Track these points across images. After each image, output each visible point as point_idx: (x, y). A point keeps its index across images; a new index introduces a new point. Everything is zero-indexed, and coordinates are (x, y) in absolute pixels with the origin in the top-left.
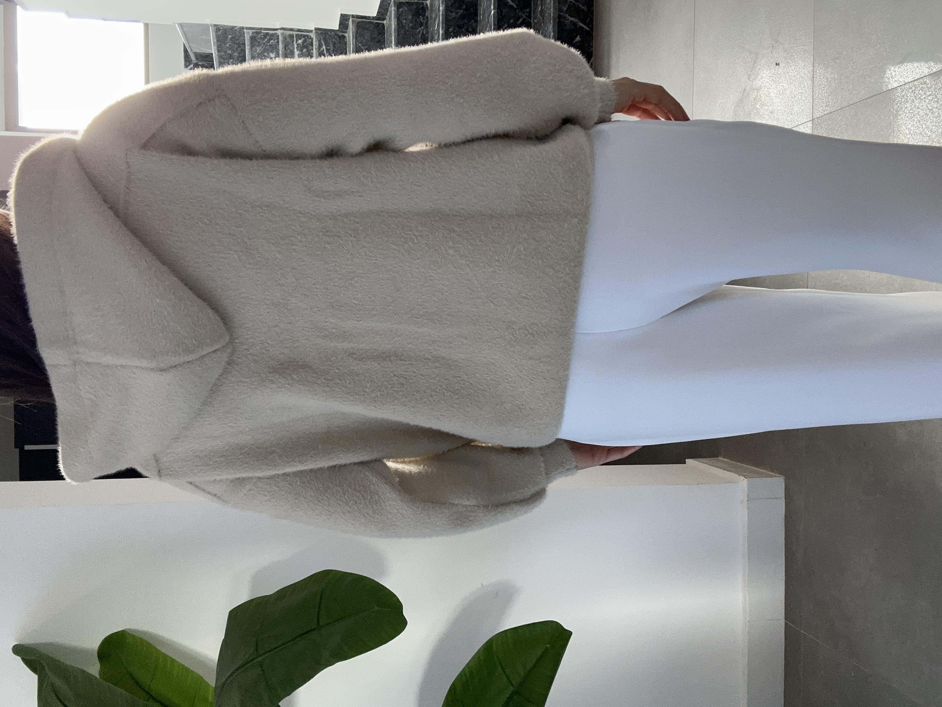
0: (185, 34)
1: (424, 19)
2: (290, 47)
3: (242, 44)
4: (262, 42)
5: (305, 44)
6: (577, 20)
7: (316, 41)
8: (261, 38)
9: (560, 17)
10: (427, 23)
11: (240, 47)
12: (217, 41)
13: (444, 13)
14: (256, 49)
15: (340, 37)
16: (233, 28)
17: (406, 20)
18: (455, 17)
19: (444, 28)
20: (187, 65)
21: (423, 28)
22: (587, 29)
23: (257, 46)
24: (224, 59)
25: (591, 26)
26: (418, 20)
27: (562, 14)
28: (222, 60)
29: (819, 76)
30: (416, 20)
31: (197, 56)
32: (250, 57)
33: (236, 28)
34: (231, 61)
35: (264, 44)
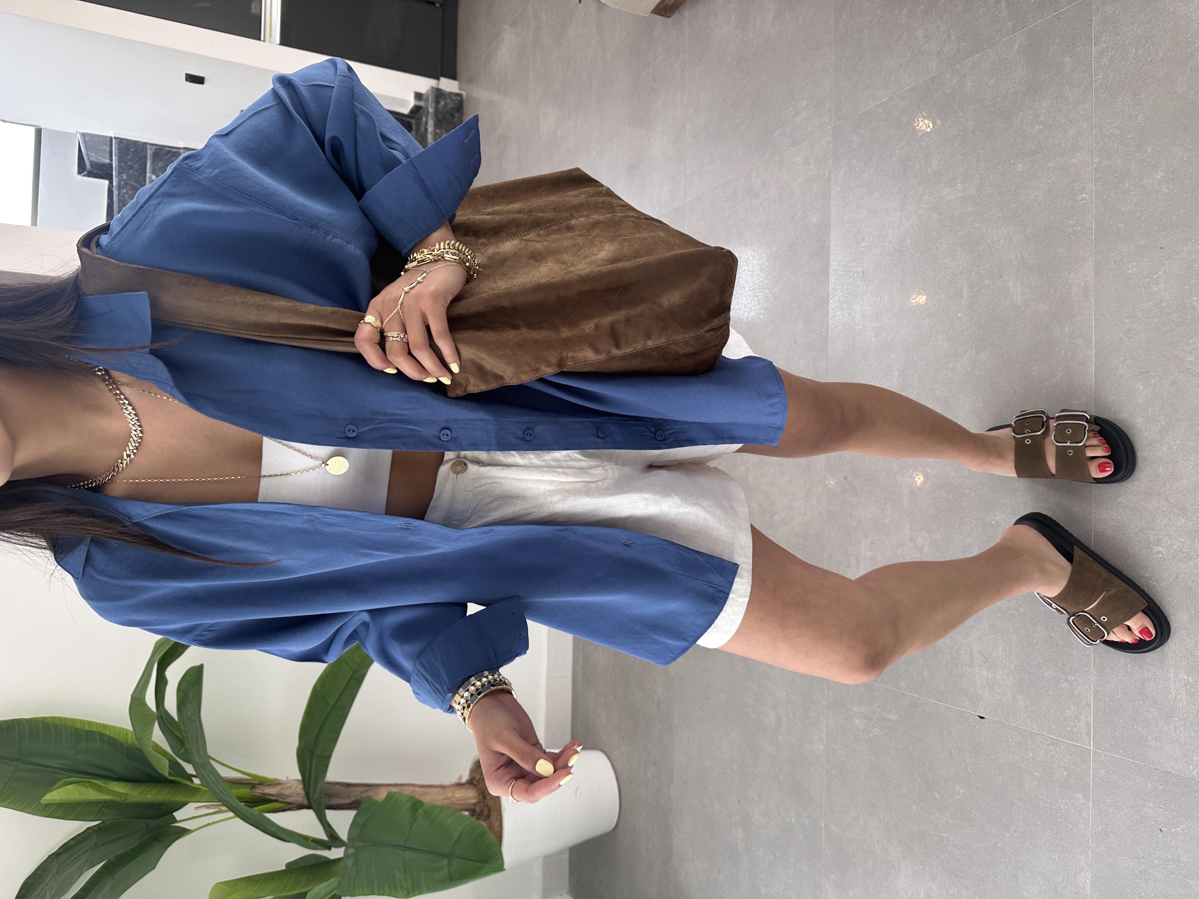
0: (85, 143)
3: (144, 158)
4: (162, 157)
8: (163, 154)
11: (141, 159)
12: (119, 153)
14: (157, 164)
16: (136, 142)
20: (81, 171)
23: (159, 161)
24: (124, 169)
28: (122, 170)
31: (93, 164)
32: (151, 170)
33: (139, 143)
34: (131, 171)
35: (166, 160)
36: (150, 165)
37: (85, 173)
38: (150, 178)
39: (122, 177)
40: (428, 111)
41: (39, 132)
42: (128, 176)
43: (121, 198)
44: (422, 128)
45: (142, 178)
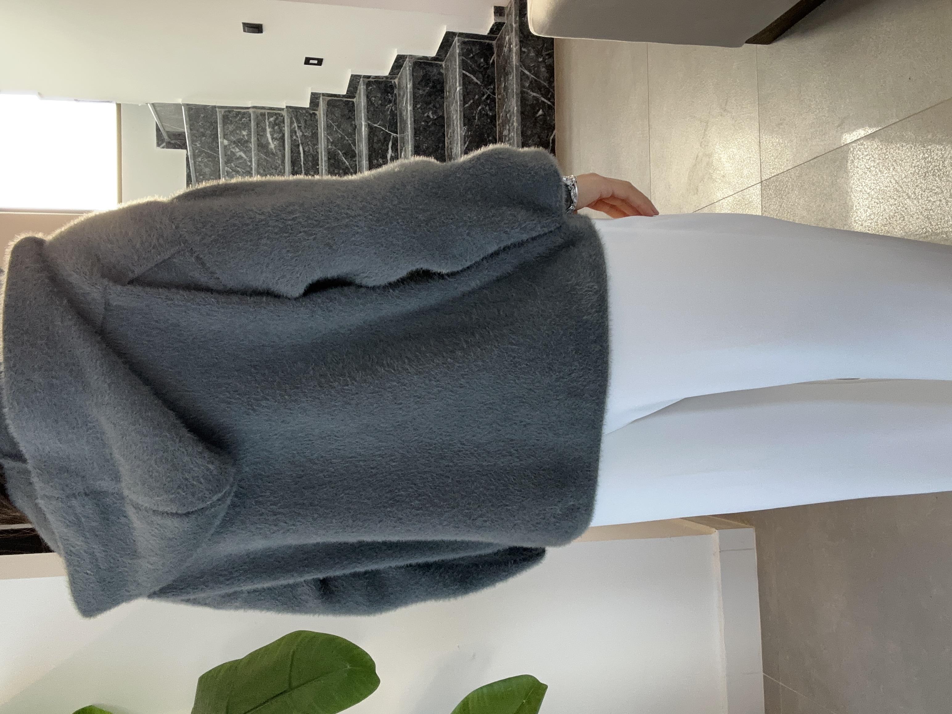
0: (157, 114)
1: (392, 97)
2: (262, 125)
3: (214, 122)
4: (233, 120)
6: (538, 95)
7: (287, 119)
8: (232, 117)
9: (522, 92)
10: (395, 100)
11: (212, 124)
12: (190, 120)
13: (412, 90)
14: (228, 128)
15: (310, 114)
16: (205, 107)
17: (375, 97)
18: (422, 95)
19: (412, 104)
20: (160, 143)
21: (391, 105)
22: (549, 103)
23: (229, 124)
24: (196, 137)
25: (553, 101)
26: (386, 97)
27: (524, 90)
28: (195, 138)
29: (766, 141)
30: (384, 98)
31: (170, 134)
32: (222, 136)
33: (208, 107)
34: (204, 138)
35: (236, 122)
36: (221, 130)
37: (164, 144)
38: (222, 143)
39: (196, 145)
40: (511, 25)
41: (119, 106)
42: (201, 143)
43: (198, 167)
44: (506, 50)
45: (215, 144)
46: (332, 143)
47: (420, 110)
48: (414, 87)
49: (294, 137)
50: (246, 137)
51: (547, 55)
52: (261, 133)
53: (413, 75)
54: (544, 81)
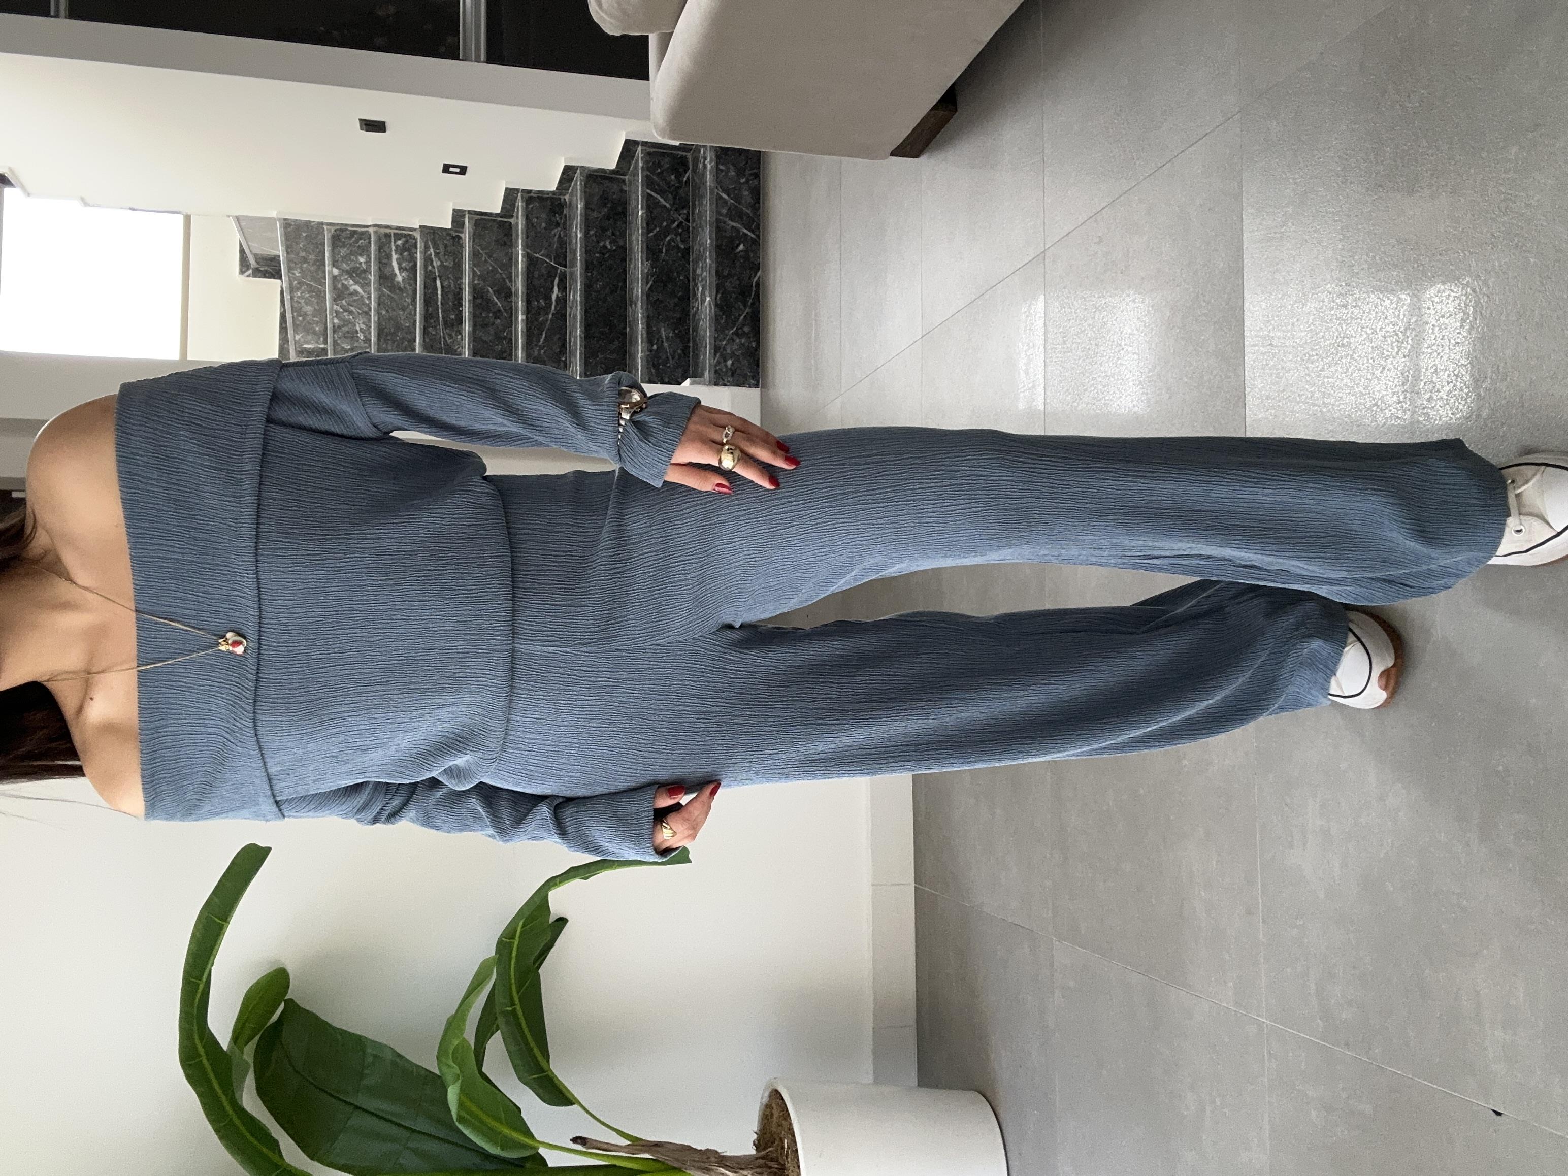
0: (242, 229)
1: (561, 218)
2: (386, 249)
3: (320, 244)
4: (347, 241)
5: (407, 246)
6: (739, 226)
7: (421, 243)
8: (345, 238)
9: (718, 221)
10: (565, 223)
11: (318, 248)
12: (287, 239)
13: (583, 211)
14: (339, 252)
15: (453, 238)
16: (308, 224)
17: (537, 218)
18: (597, 218)
19: (583, 230)
20: (244, 270)
21: (559, 229)
22: (753, 236)
23: (341, 247)
24: (296, 264)
25: (757, 233)
26: (553, 219)
27: (721, 218)
28: (293, 265)
30: (550, 220)
31: (259, 259)
32: (331, 263)
33: (312, 224)
34: (305, 265)
35: (351, 245)
36: (329, 254)
37: (250, 272)
38: (331, 272)
39: (293, 274)
41: (188, 219)
42: (302, 271)
43: (295, 305)
44: (701, 166)
45: (321, 274)
46: (479, 276)
47: (594, 238)
48: (587, 206)
49: (430, 268)
50: (363, 265)
51: (751, 175)
52: (383, 261)
53: (585, 192)
54: (747, 207)
